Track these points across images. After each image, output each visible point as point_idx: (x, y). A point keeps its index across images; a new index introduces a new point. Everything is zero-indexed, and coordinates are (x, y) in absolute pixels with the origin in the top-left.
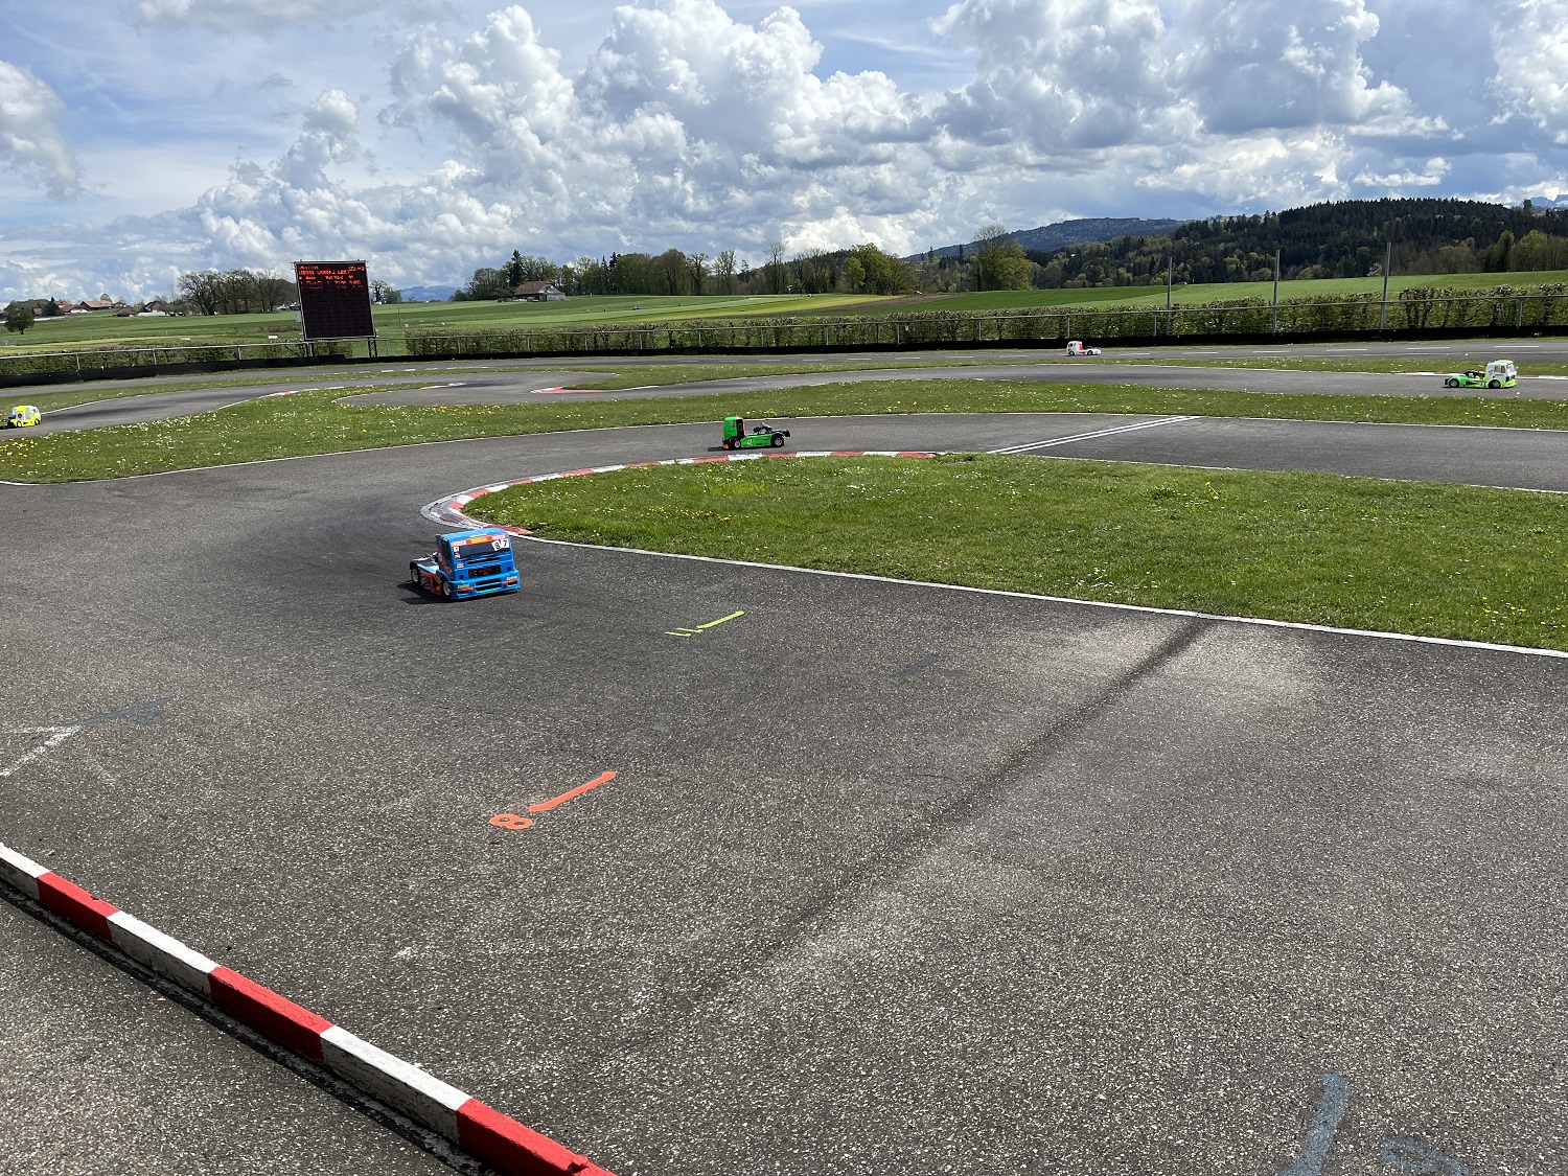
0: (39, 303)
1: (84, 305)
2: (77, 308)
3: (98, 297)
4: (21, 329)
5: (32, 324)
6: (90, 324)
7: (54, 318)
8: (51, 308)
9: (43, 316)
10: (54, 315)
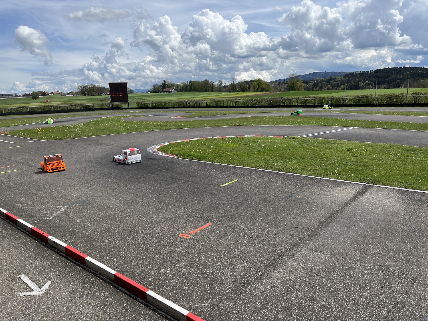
0: (40, 92)
1: (52, 93)
2: (50, 94)
3: (56, 91)
4: (36, 99)
5: (39, 97)
6: (53, 98)
7: (45, 96)
8: (44, 94)
9: (41, 95)
10: (44, 95)
